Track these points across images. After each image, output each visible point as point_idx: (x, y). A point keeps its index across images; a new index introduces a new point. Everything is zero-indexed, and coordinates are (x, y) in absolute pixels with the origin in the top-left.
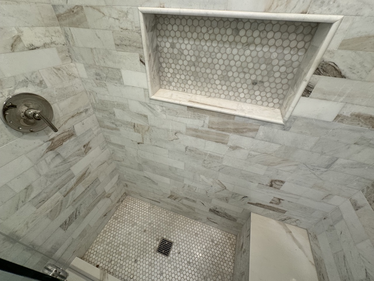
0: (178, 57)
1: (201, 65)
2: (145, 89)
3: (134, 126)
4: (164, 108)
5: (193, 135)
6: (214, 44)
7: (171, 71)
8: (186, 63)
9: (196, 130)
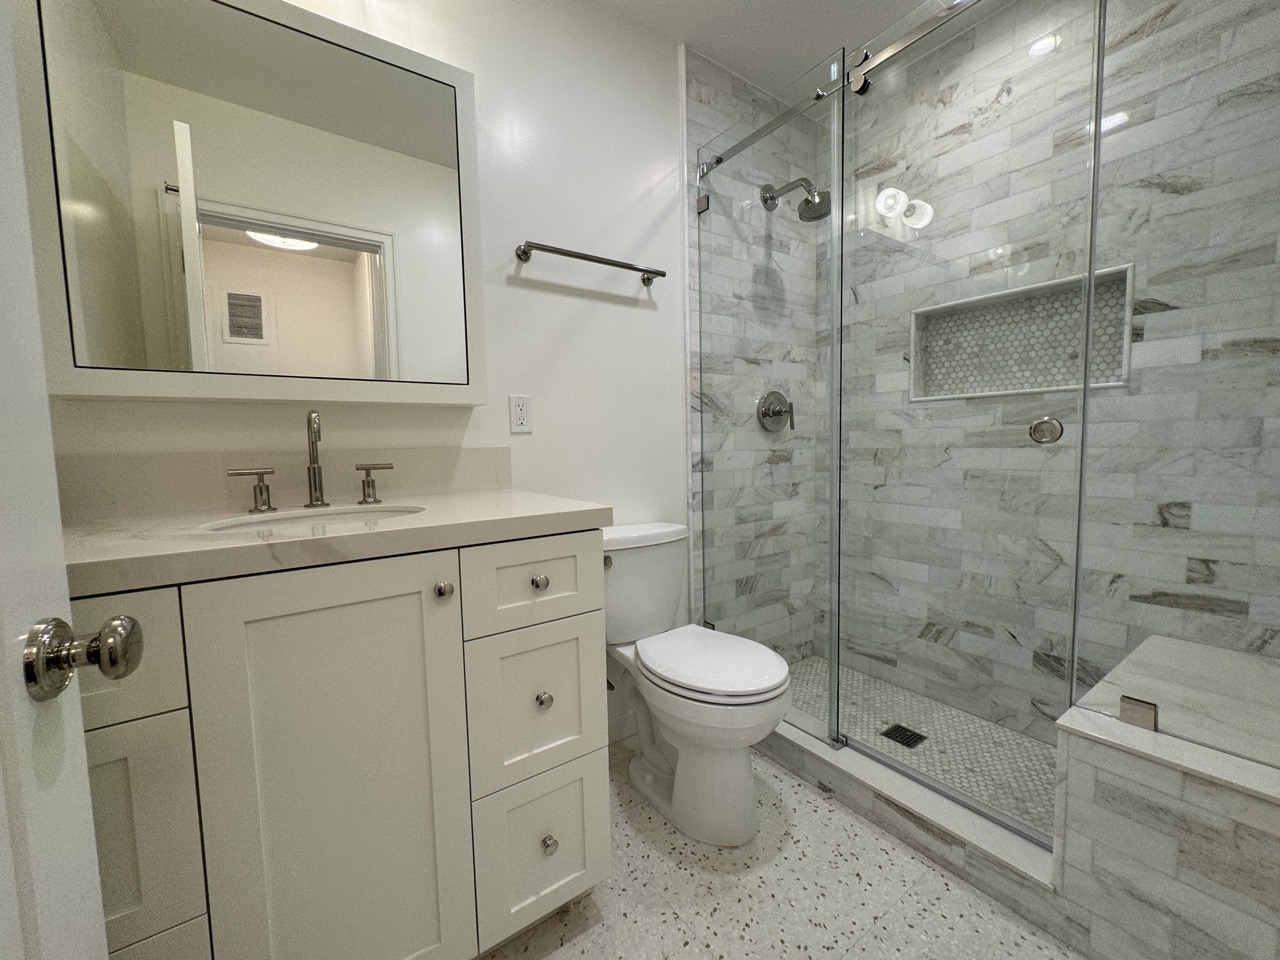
0: (954, 352)
1: (987, 354)
2: (904, 391)
3: (876, 454)
4: (930, 411)
5: (977, 446)
6: (1004, 327)
7: (943, 371)
8: (965, 356)
9: (981, 434)
